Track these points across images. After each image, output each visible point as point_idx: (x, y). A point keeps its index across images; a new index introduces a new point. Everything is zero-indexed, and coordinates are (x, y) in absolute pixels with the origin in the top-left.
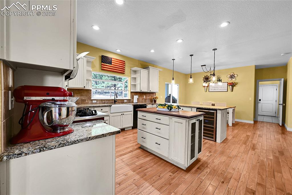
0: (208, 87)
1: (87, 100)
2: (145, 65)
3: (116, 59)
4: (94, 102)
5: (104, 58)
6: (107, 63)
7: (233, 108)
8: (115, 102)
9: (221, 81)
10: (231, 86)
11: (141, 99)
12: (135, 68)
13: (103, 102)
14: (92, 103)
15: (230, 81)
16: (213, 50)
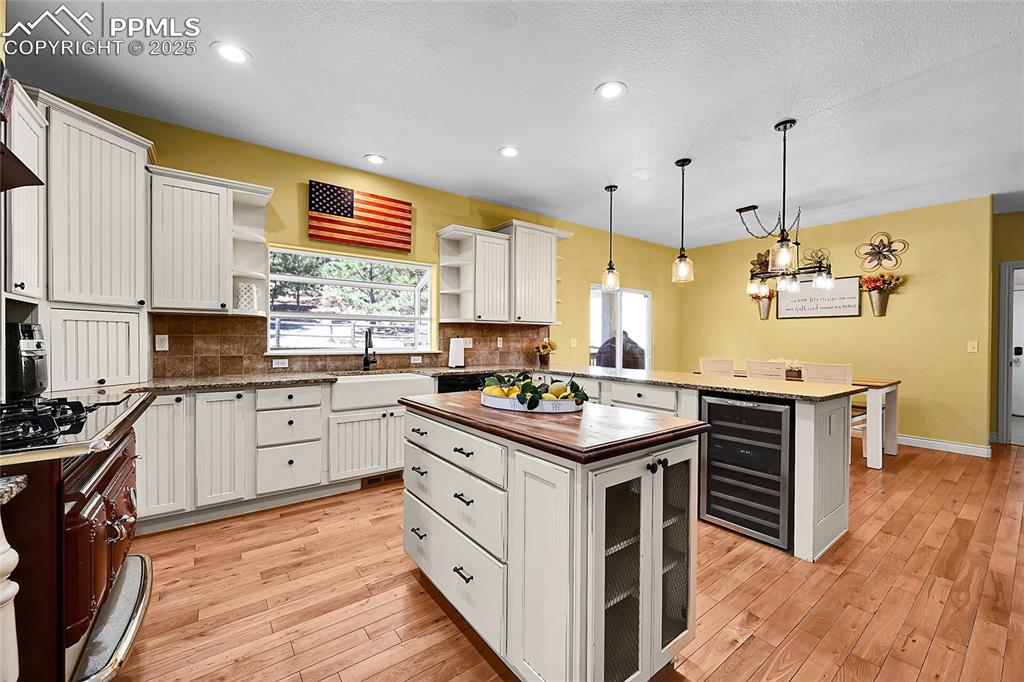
0: (774, 300)
1: (250, 359)
2: (498, 216)
3: (372, 196)
4: (276, 364)
5: (317, 190)
6: (331, 213)
7: (887, 390)
8: (367, 363)
9: (829, 273)
10: (875, 293)
11: (483, 350)
12: (453, 230)
13: (320, 363)
14: (272, 371)
15: (871, 270)
16: (776, 126)
